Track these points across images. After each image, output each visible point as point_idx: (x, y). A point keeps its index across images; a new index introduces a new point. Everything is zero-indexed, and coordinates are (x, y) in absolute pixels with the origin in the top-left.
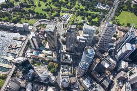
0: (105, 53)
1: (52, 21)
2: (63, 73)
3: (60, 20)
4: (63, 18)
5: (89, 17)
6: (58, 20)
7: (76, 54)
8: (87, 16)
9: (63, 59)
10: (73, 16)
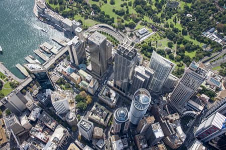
0: (174, 115)
1: (119, 31)
2: (92, 115)
3: (131, 35)
4: (136, 33)
5: (182, 46)
6: (129, 33)
7: (128, 96)
8: (179, 43)
9: (102, 94)
10: (156, 35)
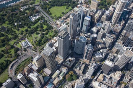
2: (81, 70)
3: (25, 50)
5: (39, 29)
6: (23, 52)
7: (69, 53)
10: (29, 39)
